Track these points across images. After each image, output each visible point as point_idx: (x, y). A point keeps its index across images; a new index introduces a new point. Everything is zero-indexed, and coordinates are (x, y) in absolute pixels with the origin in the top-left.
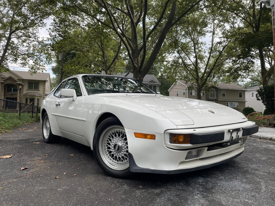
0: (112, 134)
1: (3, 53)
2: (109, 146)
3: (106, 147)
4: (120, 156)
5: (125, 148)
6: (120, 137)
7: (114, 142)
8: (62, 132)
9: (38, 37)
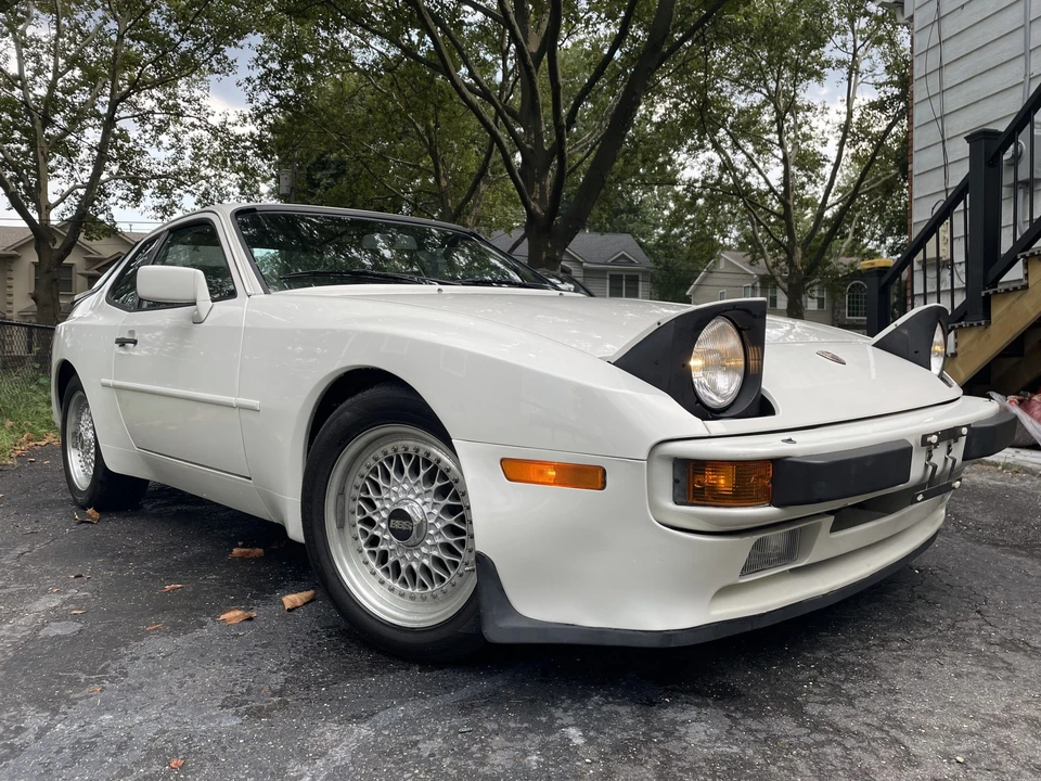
0: (386, 460)
1: (91, 171)
2: (369, 513)
3: (359, 518)
4: (415, 566)
5: (438, 533)
6: (421, 477)
7: (393, 499)
8: (151, 463)
9: (209, 110)
